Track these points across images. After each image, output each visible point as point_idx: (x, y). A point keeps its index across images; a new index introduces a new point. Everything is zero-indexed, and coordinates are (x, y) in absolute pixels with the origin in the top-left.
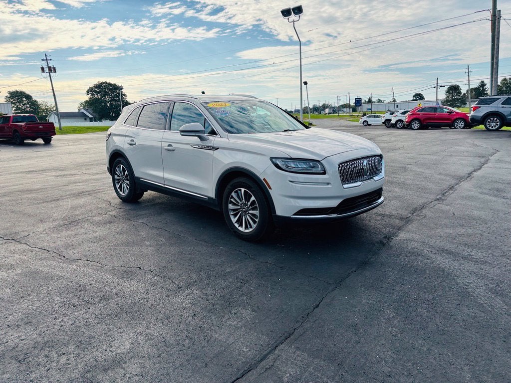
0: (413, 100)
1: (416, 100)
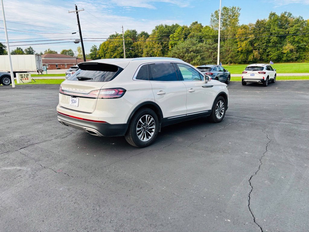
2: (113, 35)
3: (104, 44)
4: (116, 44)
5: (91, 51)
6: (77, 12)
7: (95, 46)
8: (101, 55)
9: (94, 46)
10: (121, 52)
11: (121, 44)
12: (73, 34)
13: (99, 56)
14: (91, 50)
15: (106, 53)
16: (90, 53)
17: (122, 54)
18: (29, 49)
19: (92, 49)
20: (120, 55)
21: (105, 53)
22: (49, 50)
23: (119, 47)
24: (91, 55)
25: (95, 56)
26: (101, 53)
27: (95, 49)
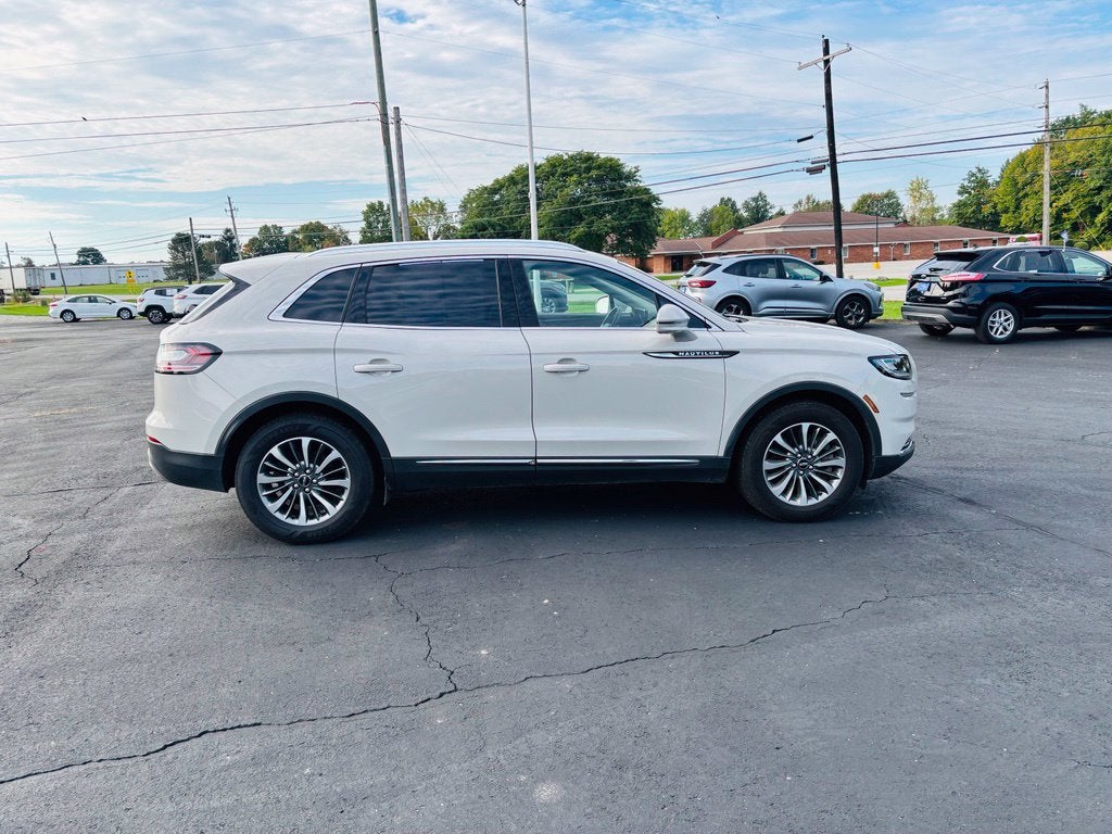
0: (78, 263)
1: (85, 263)
2: (1068, 119)
3: (1022, 158)
4: (1072, 157)
5: (960, 193)
6: (827, 62)
7: (980, 170)
8: (999, 207)
9: (975, 171)
10: (1092, 185)
11: (1098, 153)
12: (799, 141)
13: (994, 207)
14: (963, 187)
15: (1026, 195)
16: (957, 198)
17: (1099, 194)
18: (755, 200)
19: (966, 183)
20: (1087, 200)
21: (1021, 194)
22: (808, 198)
23: (1088, 165)
24: (960, 205)
25: (973, 212)
26: (1001, 197)
27: (983, 184)
